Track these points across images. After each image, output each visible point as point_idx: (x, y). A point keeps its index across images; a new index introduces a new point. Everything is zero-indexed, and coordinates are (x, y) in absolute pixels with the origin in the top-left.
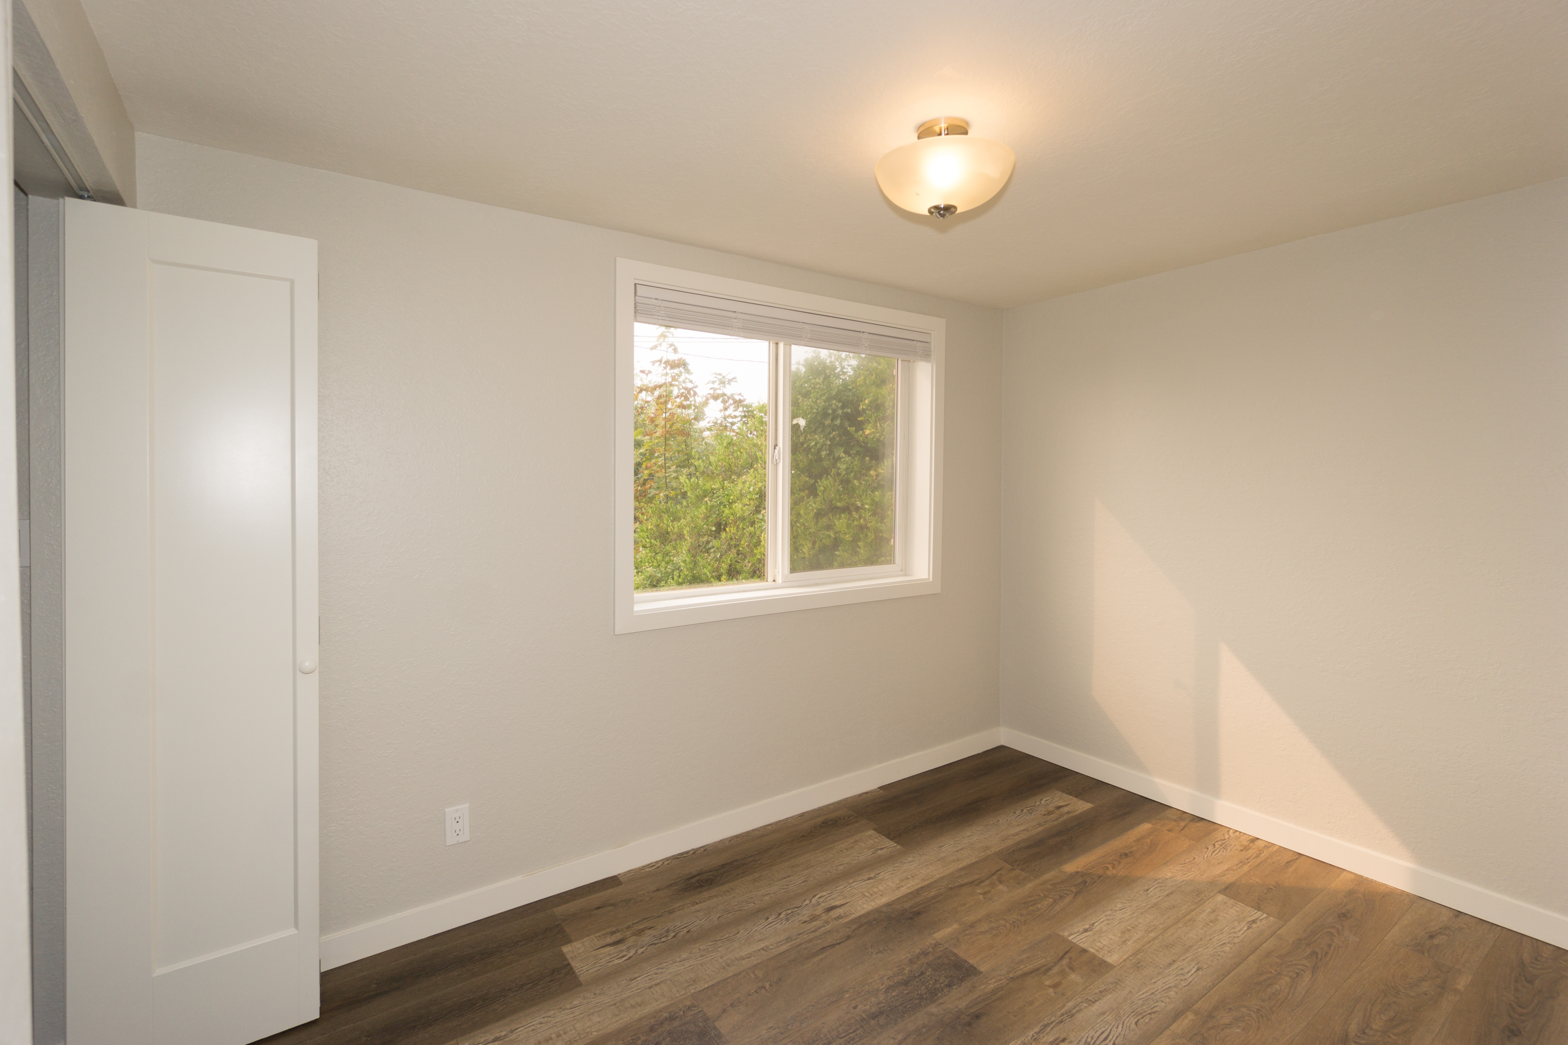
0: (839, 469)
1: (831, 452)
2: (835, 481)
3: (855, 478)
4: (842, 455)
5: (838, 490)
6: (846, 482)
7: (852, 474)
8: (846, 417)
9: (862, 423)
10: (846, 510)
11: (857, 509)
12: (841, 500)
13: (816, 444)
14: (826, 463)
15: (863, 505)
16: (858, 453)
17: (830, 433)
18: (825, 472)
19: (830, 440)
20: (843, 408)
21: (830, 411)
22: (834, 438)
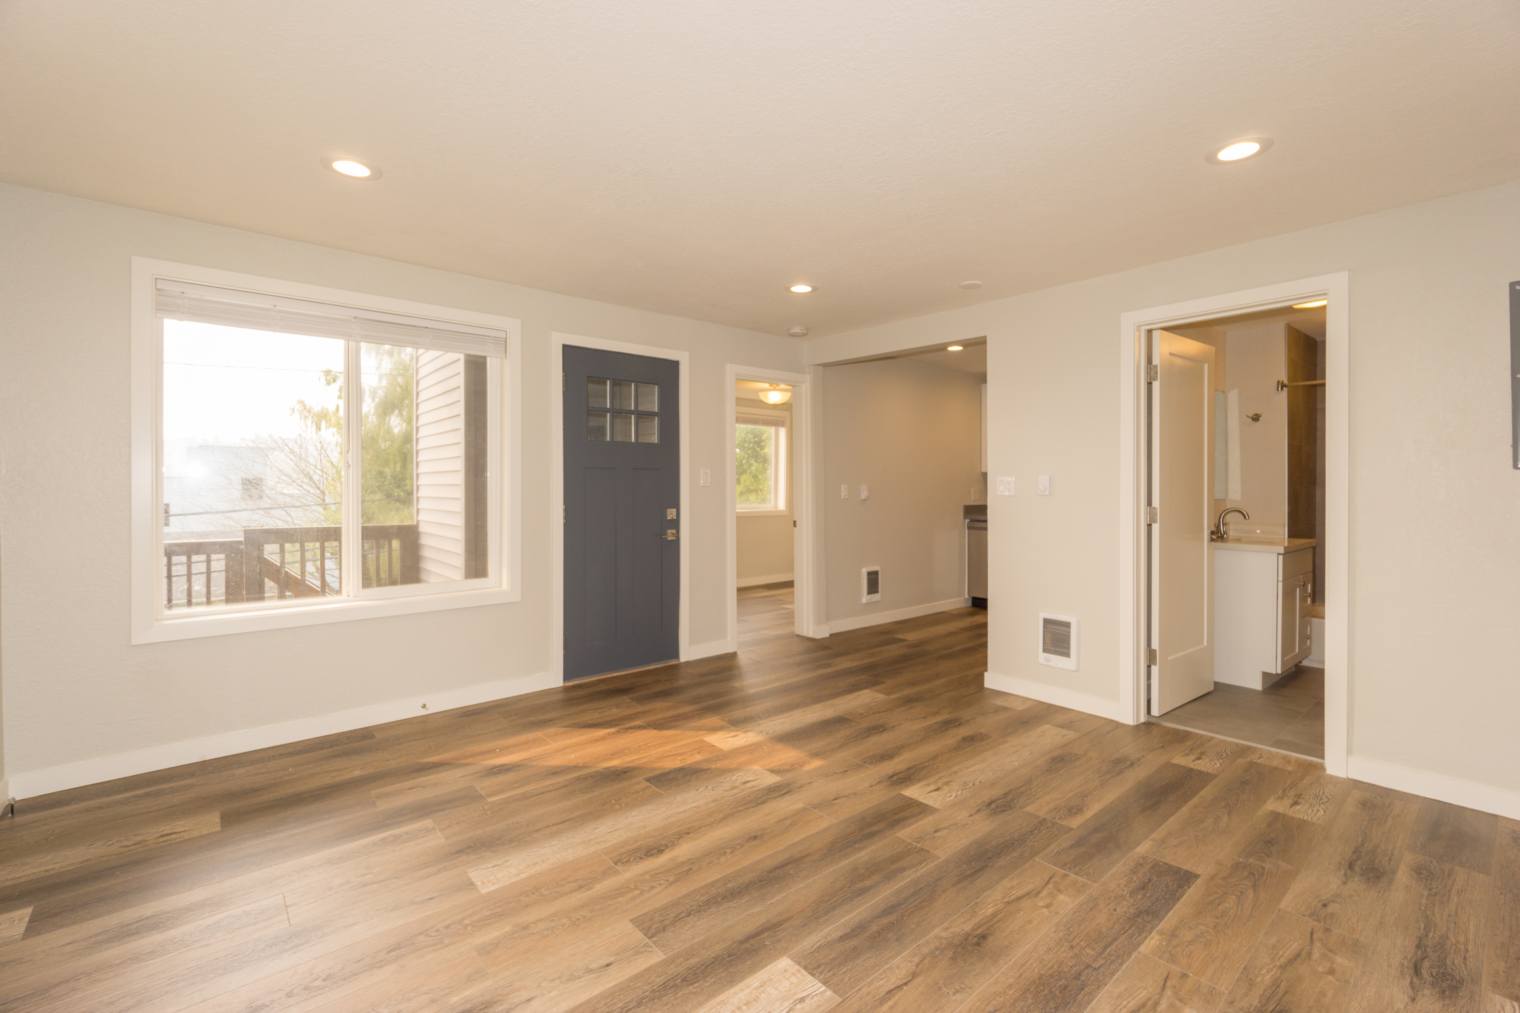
0: (752, 470)
1: (748, 461)
2: (750, 476)
3: (760, 474)
4: (754, 462)
5: (751, 481)
6: (755, 477)
7: (758, 473)
8: (755, 442)
9: (764, 446)
10: (756, 491)
11: (761, 490)
12: (752, 486)
13: (740, 457)
14: (745, 467)
15: (764, 488)
16: (761, 462)
17: (747, 451)
18: (744, 472)
19: (748, 454)
20: (754, 438)
21: (747, 440)
22: (749, 453)
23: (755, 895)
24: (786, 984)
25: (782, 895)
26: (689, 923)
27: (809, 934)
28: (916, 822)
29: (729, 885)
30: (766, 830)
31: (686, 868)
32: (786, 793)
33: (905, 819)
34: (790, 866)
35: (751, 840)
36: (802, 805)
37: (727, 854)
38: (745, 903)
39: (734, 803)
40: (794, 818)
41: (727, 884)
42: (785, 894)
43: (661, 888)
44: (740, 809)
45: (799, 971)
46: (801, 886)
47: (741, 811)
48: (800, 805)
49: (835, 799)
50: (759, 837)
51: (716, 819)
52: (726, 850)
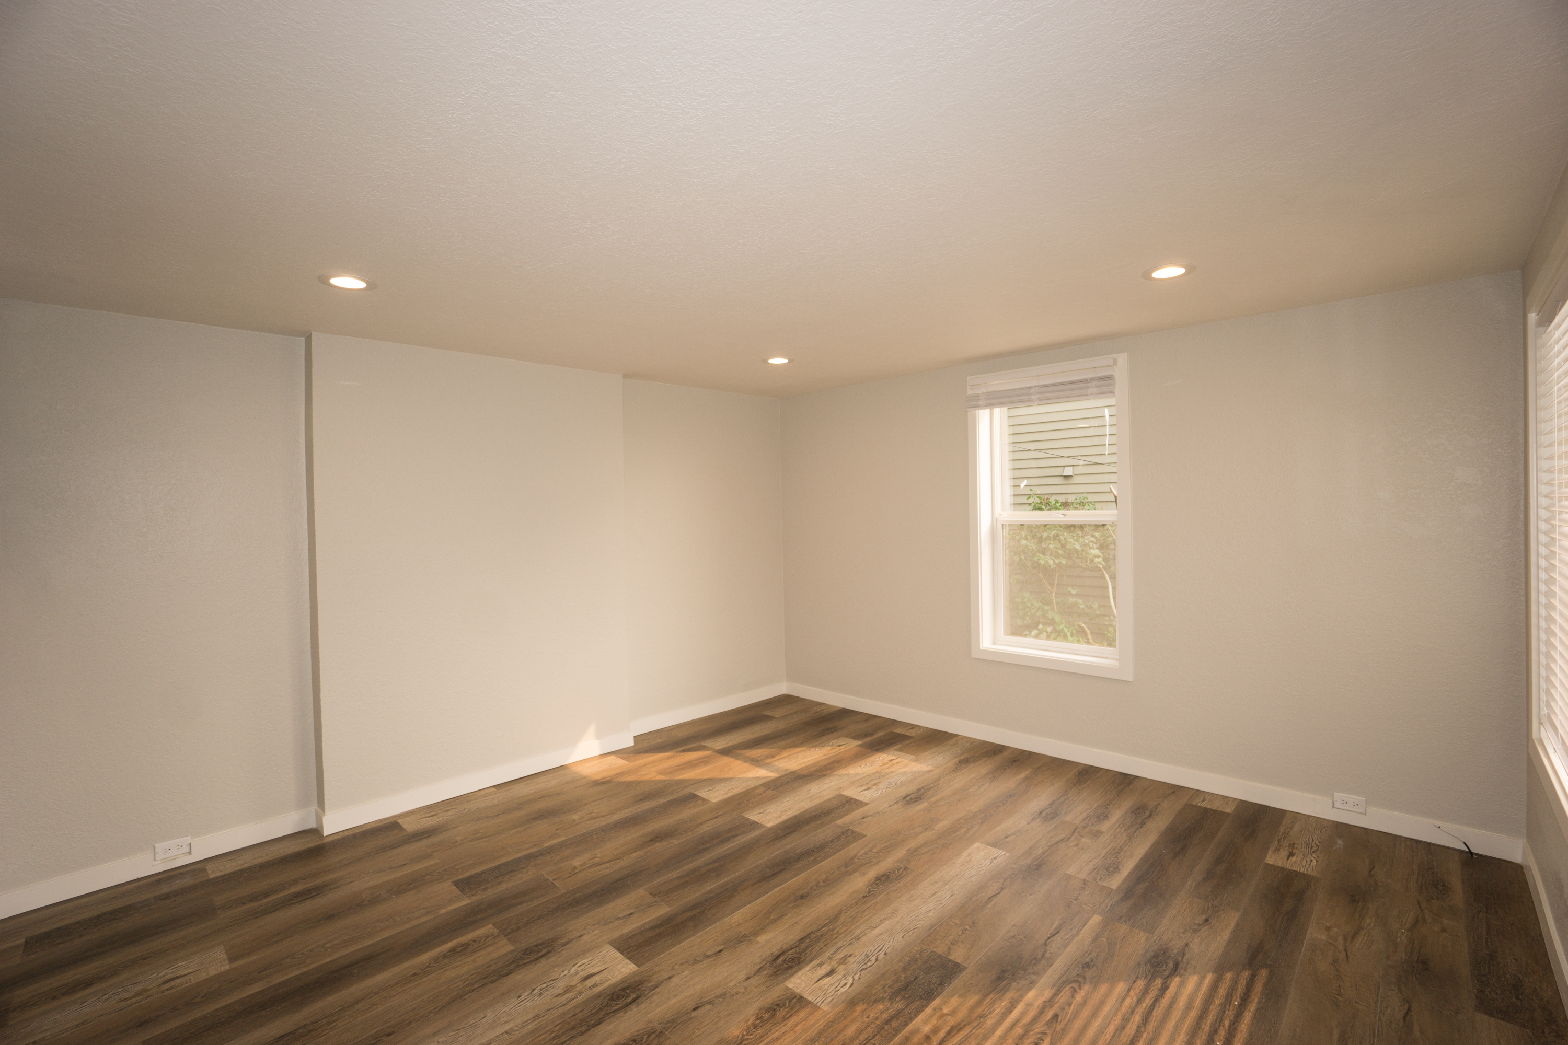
23: (792, 854)
24: (768, 818)
25: (773, 855)
26: (830, 837)
27: (755, 837)
28: (643, 925)
29: (812, 858)
30: (793, 907)
31: (850, 868)
32: (778, 957)
33: (652, 928)
34: (769, 874)
35: (805, 894)
36: (758, 939)
37: (821, 881)
38: (798, 849)
39: (835, 936)
40: (767, 921)
41: (814, 859)
42: (772, 856)
43: (859, 854)
44: (825, 929)
45: (762, 822)
46: (761, 861)
47: (823, 927)
48: (762, 939)
49: (720, 951)
50: (798, 898)
51: (846, 915)
52: (824, 884)
